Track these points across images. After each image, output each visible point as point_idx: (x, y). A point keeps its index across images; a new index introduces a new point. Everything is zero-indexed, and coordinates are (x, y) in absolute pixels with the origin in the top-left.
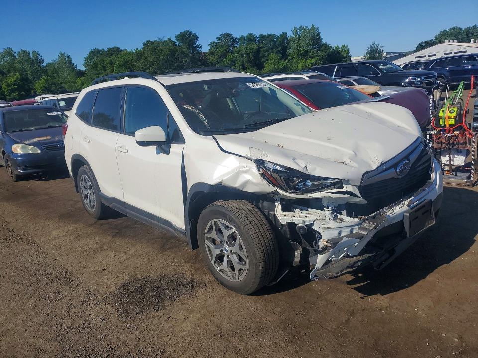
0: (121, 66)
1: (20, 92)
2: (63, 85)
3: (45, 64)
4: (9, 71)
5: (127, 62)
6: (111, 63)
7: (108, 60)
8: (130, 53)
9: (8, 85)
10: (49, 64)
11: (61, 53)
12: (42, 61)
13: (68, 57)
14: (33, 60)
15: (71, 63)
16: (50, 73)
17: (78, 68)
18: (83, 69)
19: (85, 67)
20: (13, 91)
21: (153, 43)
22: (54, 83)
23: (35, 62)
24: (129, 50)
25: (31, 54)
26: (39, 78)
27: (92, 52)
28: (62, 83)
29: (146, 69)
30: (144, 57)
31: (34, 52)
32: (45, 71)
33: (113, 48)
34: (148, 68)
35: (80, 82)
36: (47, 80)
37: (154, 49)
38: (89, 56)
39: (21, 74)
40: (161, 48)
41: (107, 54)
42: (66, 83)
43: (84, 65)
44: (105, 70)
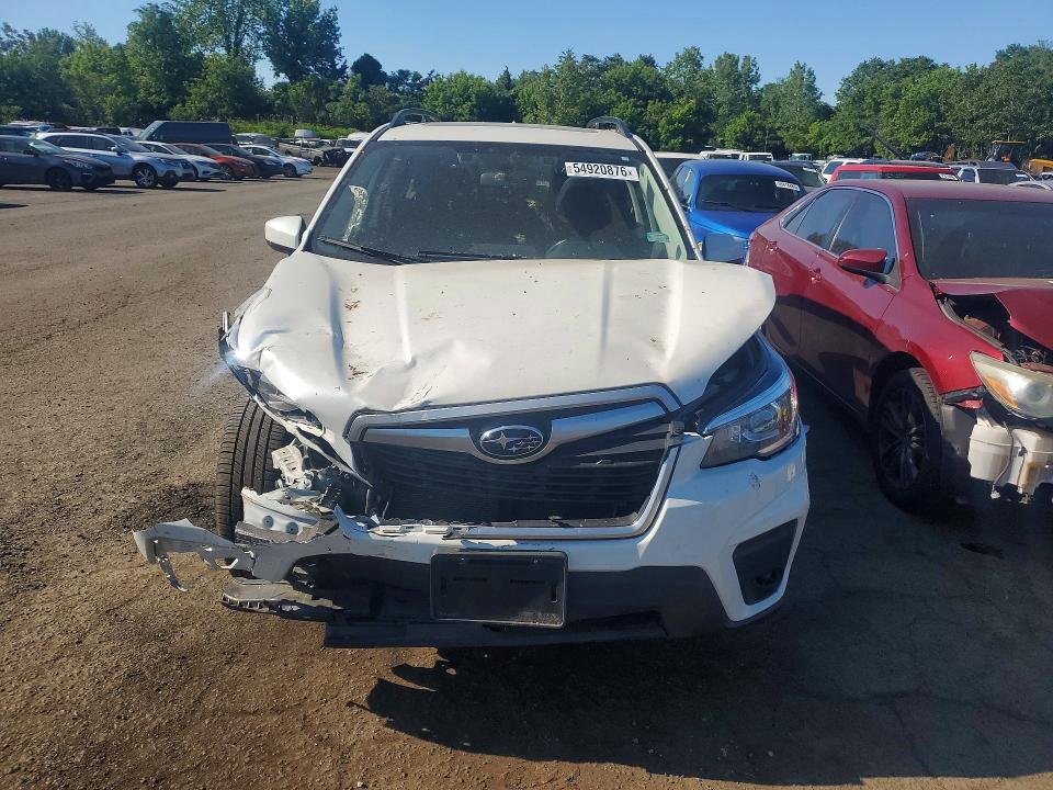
0: (917, 104)
1: (685, 138)
2: (779, 133)
3: (761, 85)
4: (680, 94)
5: (935, 96)
6: (897, 95)
7: (892, 87)
8: (950, 75)
9: (670, 122)
10: (770, 87)
11: (798, 66)
12: (756, 80)
13: (811, 73)
14: (740, 76)
15: (811, 88)
16: (763, 106)
17: (823, 100)
18: (833, 102)
19: (840, 98)
20: (674, 134)
21: (1025, 52)
22: (762, 128)
23: (742, 80)
24: (953, 66)
25: (741, 61)
26: (738, 114)
27: (864, 66)
28: (779, 129)
29: (978, 117)
30: (982, 88)
31: (747, 58)
32: (755, 101)
33: (916, 60)
34: (985, 116)
35: (816, 131)
36: (751, 120)
37: (1019, 68)
38: (856, 76)
39: (700, 102)
40: (1041, 66)
41: (895, 74)
42: (788, 129)
43: (837, 94)
44: (877, 111)
